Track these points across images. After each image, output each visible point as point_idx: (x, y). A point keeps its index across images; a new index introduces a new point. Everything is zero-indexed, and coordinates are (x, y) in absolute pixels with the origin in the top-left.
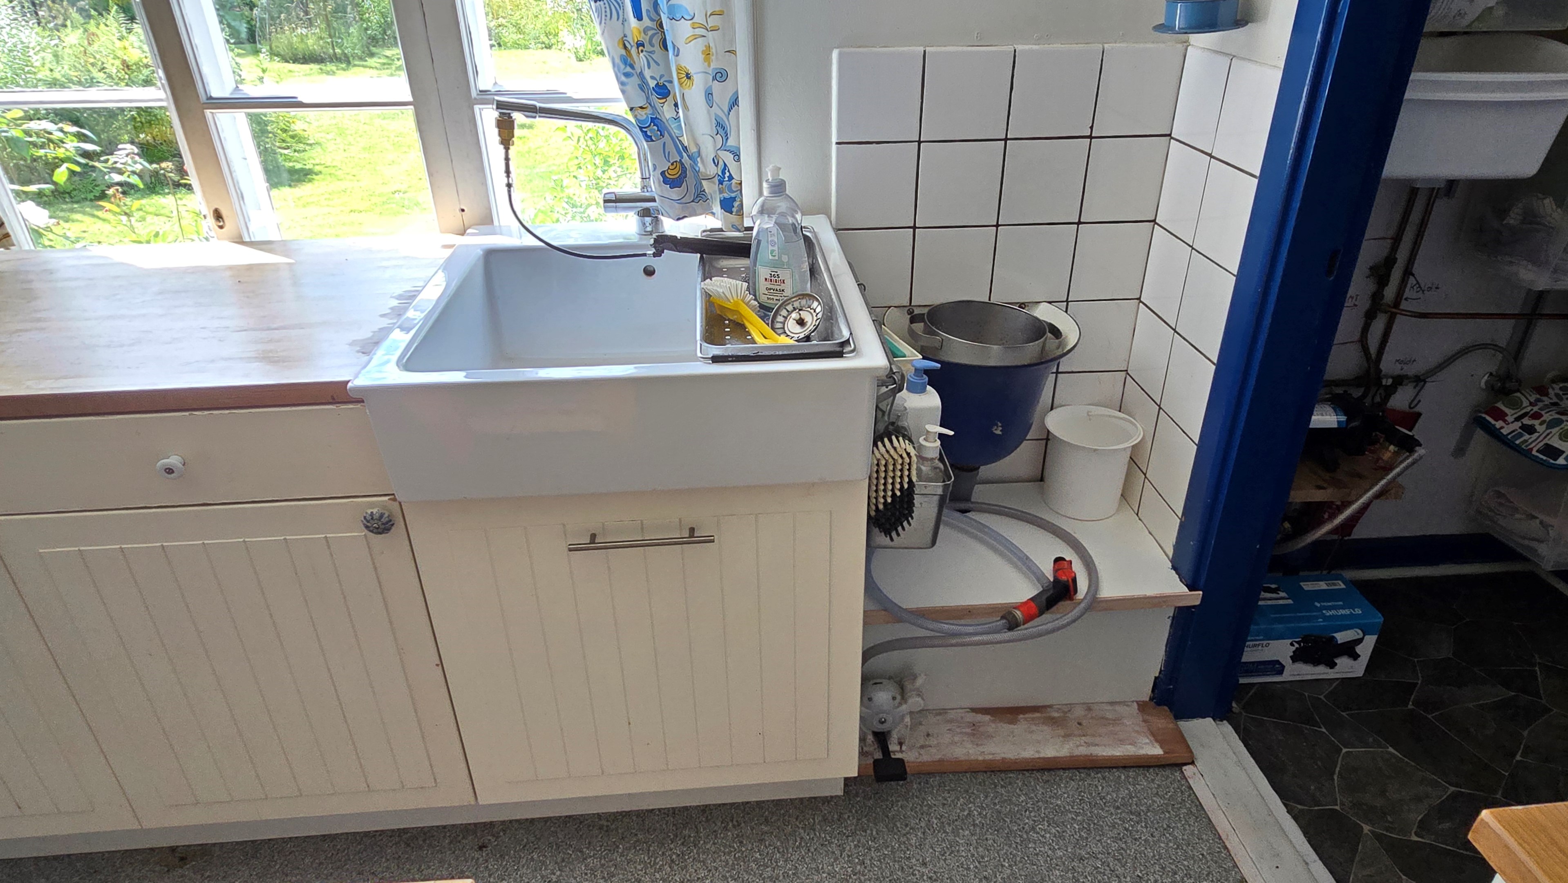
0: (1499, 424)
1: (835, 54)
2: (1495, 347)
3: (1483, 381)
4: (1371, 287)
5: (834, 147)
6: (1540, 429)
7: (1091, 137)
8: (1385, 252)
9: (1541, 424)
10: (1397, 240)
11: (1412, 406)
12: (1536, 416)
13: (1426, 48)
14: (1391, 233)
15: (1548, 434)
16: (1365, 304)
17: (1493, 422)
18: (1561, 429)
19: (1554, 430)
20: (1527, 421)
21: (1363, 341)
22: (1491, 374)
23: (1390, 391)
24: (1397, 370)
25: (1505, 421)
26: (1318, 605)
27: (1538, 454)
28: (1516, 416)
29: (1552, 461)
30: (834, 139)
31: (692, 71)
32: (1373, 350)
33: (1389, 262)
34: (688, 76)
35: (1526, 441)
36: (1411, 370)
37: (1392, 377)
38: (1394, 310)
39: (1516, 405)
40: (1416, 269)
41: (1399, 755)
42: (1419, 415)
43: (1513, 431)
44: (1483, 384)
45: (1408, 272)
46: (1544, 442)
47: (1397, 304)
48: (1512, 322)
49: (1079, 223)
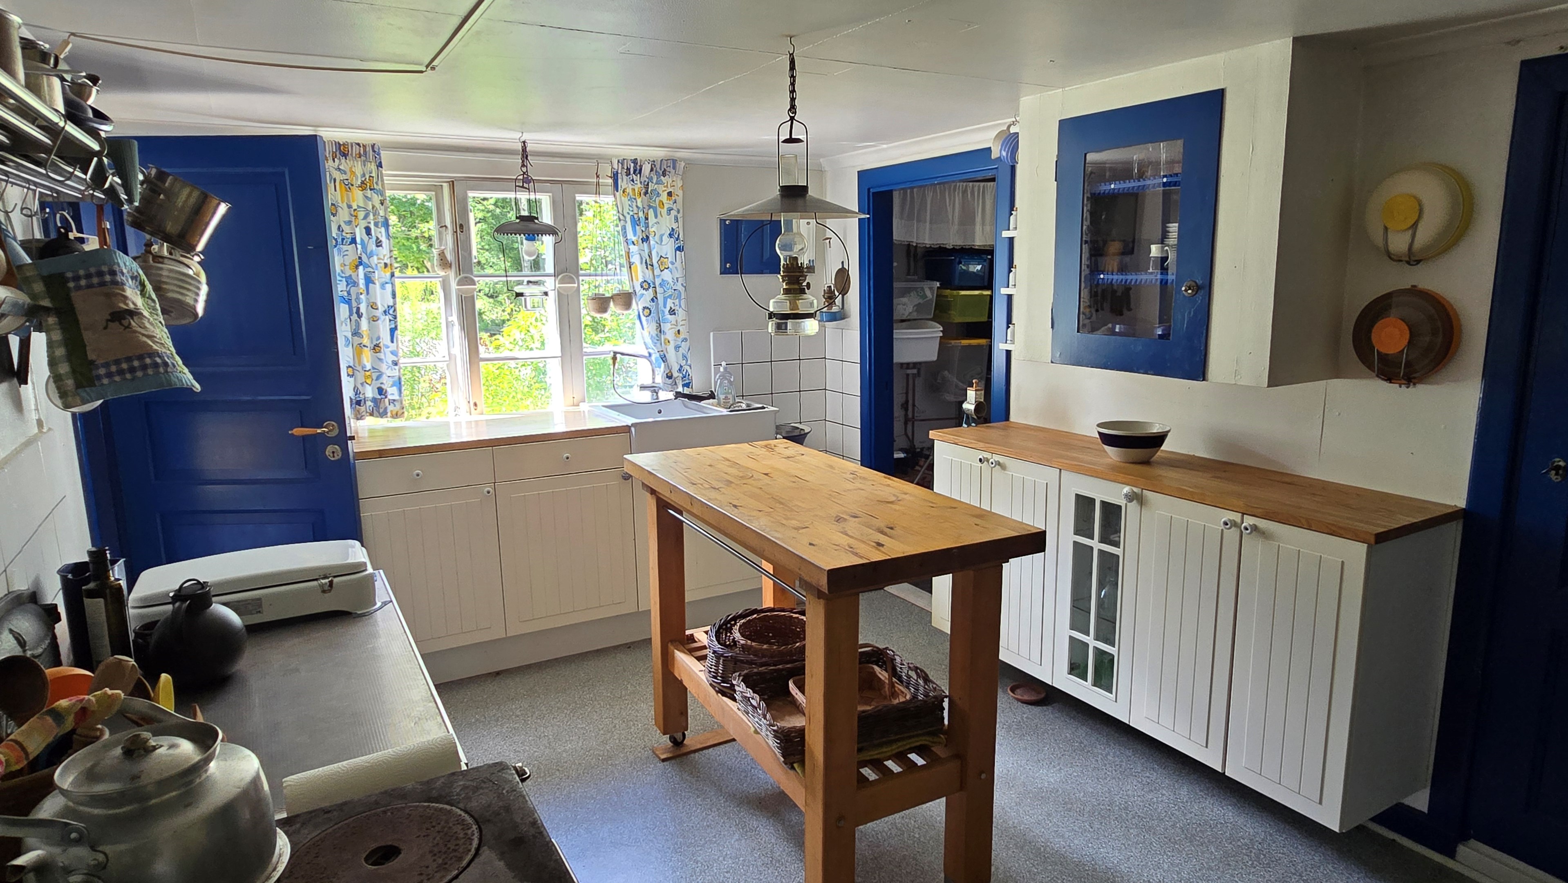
1: (712, 334)
4: (903, 413)
5: (713, 367)
7: (800, 359)
8: (904, 399)
10: (907, 393)
13: (895, 325)
14: (905, 391)
16: (902, 419)
21: (906, 434)
30: (713, 364)
31: (670, 339)
32: (911, 437)
33: (907, 402)
34: (669, 342)
38: (913, 420)
40: (916, 404)
45: (914, 405)
47: (913, 417)
48: (954, 421)
49: (800, 391)
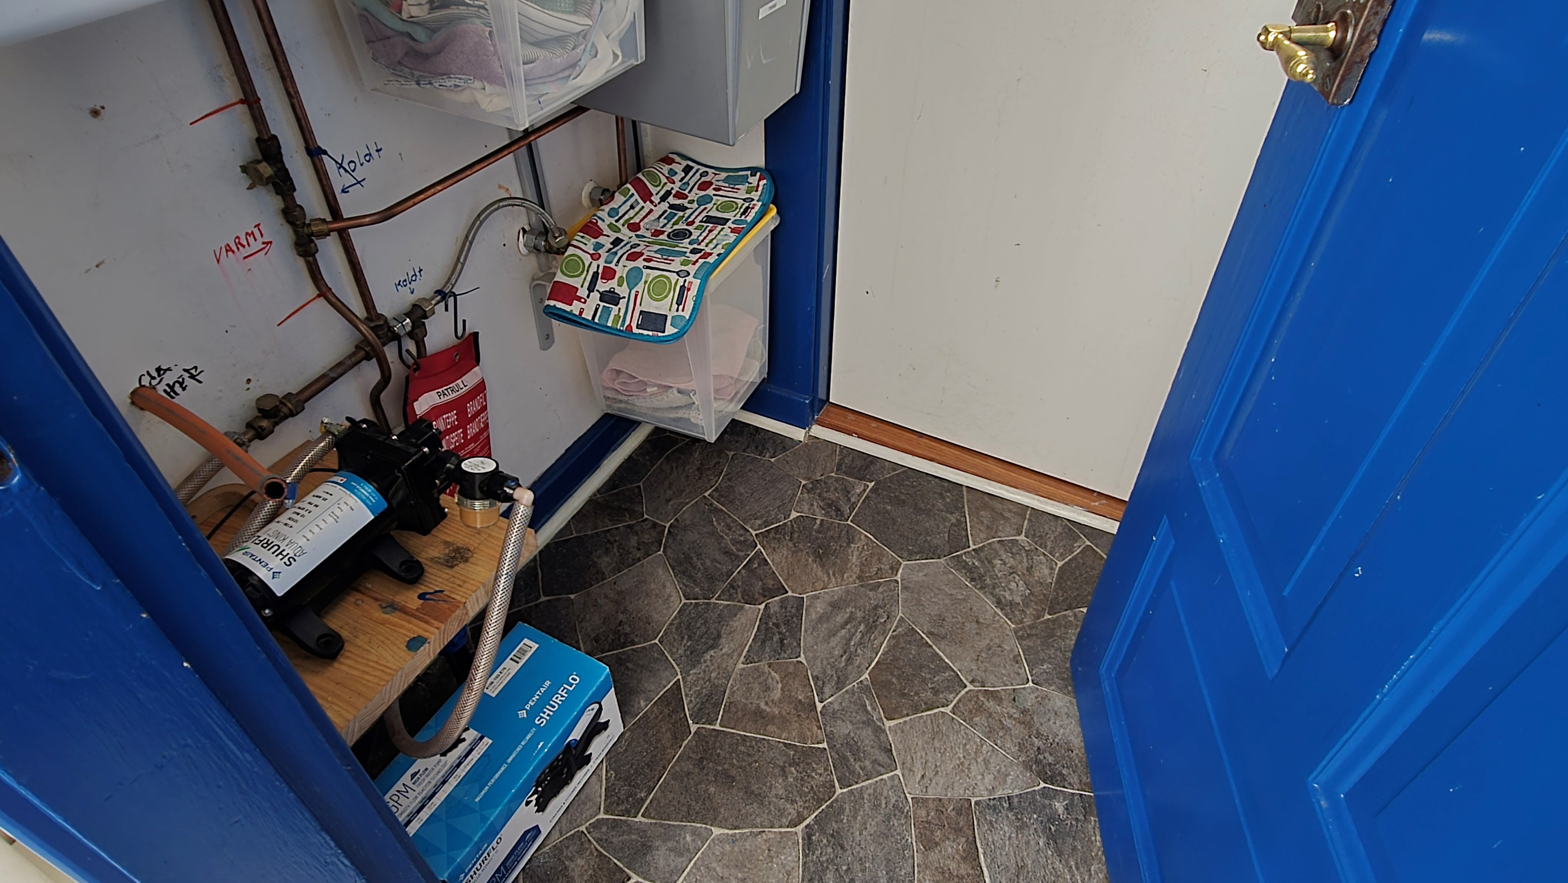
0: (575, 308)
2: (509, 201)
3: (521, 245)
6: (622, 291)
9: (620, 285)
11: (460, 334)
12: (609, 274)
15: (636, 296)
17: (567, 308)
18: (646, 282)
19: (640, 287)
20: (602, 286)
22: (524, 231)
23: (418, 333)
24: (405, 299)
25: (579, 299)
26: (523, 714)
27: (641, 331)
28: (586, 284)
29: (660, 334)
35: (617, 316)
36: (424, 289)
37: (407, 315)
39: (576, 267)
41: (726, 831)
42: (475, 335)
43: (597, 310)
44: (523, 250)
46: (638, 309)
